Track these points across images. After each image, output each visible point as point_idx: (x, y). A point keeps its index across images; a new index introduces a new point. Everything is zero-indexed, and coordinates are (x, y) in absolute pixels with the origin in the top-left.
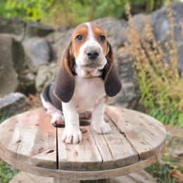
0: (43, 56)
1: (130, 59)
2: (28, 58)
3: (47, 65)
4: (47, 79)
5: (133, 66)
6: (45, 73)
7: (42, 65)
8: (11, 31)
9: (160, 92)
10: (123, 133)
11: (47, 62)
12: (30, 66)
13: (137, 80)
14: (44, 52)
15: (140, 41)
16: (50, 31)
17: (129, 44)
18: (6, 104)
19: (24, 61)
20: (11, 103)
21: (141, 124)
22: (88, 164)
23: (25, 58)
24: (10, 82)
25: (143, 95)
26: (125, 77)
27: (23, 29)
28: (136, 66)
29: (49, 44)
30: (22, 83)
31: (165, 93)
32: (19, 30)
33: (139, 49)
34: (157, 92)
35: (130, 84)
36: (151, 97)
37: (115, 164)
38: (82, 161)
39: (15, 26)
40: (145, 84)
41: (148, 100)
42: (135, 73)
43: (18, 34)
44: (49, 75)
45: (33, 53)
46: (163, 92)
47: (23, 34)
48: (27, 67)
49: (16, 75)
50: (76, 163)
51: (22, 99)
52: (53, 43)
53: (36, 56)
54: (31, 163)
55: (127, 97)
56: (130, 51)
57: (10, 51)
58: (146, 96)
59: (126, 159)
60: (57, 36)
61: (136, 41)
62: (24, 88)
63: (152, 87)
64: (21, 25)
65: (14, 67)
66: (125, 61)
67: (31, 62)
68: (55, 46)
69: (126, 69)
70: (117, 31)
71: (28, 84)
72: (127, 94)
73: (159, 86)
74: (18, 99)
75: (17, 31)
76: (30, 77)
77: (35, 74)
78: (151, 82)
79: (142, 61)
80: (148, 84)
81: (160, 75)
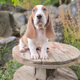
0: (23, 21)
1: (61, 23)
2: (16, 22)
3: (25, 25)
5: (62, 26)
6: (24, 28)
7: (22, 25)
8: (8, 10)
9: (72, 37)
10: (64, 52)
11: (25, 24)
13: (63, 32)
14: (23, 19)
15: (65, 16)
17: (61, 17)
18: (9, 41)
19: (14, 23)
20: (11, 41)
21: (70, 49)
22: (54, 62)
23: (14, 22)
24: (9, 32)
25: (65, 38)
26: (58, 31)
27: (13, 9)
28: (63, 26)
29: (25, 16)
30: (14, 33)
31: (75, 38)
32: (12, 9)
33: (64, 19)
34: (71, 37)
35: (60, 34)
36: (69, 39)
38: (52, 62)
39: (10, 7)
40: (66, 34)
41: (67, 40)
42: (63, 29)
43: (11, 11)
45: (18, 19)
46: (74, 37)
47: (13, 11)
48: (15, 26)
49: (12, 29)
50: (50, 62)
52: (27, 15)
53: (19, 21)
54: (31, 63)
55: (59, 39)
56: (61, 20)
57: (8, 18)
58: (67, 39)
59: (67, 61)
60: (28, 12)
61: (63, 16)
63: (69, 35)
64: (13, 7)
65: (11, 25)
66: (58, 24)
67: (17, 23)
69: (59, 27)
70: (55, 11)
71: (17, 33)
72: (59, 38)
73: (72, 35)
74: (14, 39)
75: (11, 10)
76: (17, 30)
77: (19, 29)
78: (69, 33)
79: (65, 24)
80: (67, 34)
81: (72, 30)
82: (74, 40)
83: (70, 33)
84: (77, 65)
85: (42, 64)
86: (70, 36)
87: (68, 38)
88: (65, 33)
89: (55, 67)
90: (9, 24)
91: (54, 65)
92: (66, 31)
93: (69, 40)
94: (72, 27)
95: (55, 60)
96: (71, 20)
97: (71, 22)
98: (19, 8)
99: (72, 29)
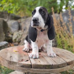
0: (16, 28)
2: (9, 28)
3: (18, 31)
4: (17, 37)
6: (17, 34)
7: (16, 31)
8: (3, 17)
12: (10, 32)
14: (17, 26)
16: (19, 18)
23: (8, 28)
24: (1, 38)
27: (8, 17)
29: (19, 23)
30: (7, 38)
31: (67, 44)
34: (64, 43)
37: (58, 66)
39: (4, 15)
43: (5, 18)
44: (18, 35)
45: (12, 26)
47: (8, 18)
48: (9, 32)
49: (4, 35)
50: (41, 65)
51: (7, 44)
52: (20, 22)
53: (13, 27)
57: (2, 25)
58: (59, 45)
61: (55, 22)
62: (8, 40)
65: (4, 31)
68: (21, 24)
71: (9, 39)
73: (65, 41)
74: (5, 44)
76: (10, 36)
77: (12, 35)
78: (61, 39)
79: (58, 31)
80: (60, 40)
81: (65, 37)
82: (67, 47)
83: (63, 40)
84: (71, 72)
85: (31, 68)
86: (62, 42)
87: (61, 44)
88: (57, 39)
89: (47, 71)
90: (2, 29)
91: (46, 68)
92: (58, 37)
93: (61, 47)
94: (65, 34)
95: (48, 62)
96: (63, 27)
97: (63, 28)
98: (13, 15)
99: (65, 35)
